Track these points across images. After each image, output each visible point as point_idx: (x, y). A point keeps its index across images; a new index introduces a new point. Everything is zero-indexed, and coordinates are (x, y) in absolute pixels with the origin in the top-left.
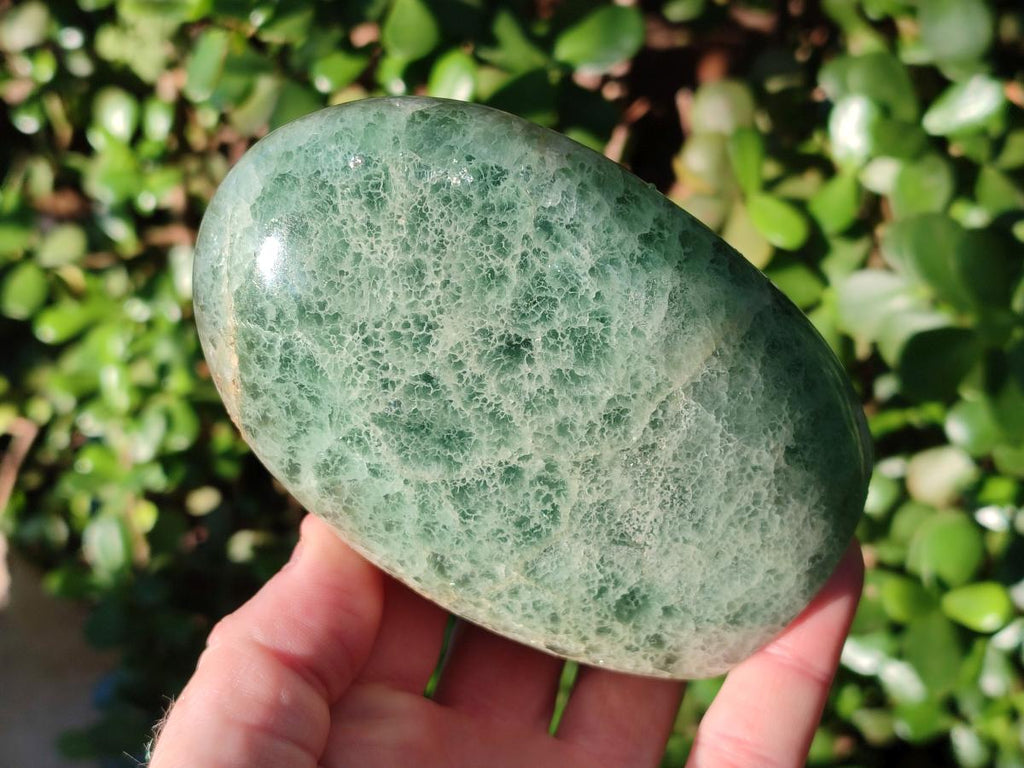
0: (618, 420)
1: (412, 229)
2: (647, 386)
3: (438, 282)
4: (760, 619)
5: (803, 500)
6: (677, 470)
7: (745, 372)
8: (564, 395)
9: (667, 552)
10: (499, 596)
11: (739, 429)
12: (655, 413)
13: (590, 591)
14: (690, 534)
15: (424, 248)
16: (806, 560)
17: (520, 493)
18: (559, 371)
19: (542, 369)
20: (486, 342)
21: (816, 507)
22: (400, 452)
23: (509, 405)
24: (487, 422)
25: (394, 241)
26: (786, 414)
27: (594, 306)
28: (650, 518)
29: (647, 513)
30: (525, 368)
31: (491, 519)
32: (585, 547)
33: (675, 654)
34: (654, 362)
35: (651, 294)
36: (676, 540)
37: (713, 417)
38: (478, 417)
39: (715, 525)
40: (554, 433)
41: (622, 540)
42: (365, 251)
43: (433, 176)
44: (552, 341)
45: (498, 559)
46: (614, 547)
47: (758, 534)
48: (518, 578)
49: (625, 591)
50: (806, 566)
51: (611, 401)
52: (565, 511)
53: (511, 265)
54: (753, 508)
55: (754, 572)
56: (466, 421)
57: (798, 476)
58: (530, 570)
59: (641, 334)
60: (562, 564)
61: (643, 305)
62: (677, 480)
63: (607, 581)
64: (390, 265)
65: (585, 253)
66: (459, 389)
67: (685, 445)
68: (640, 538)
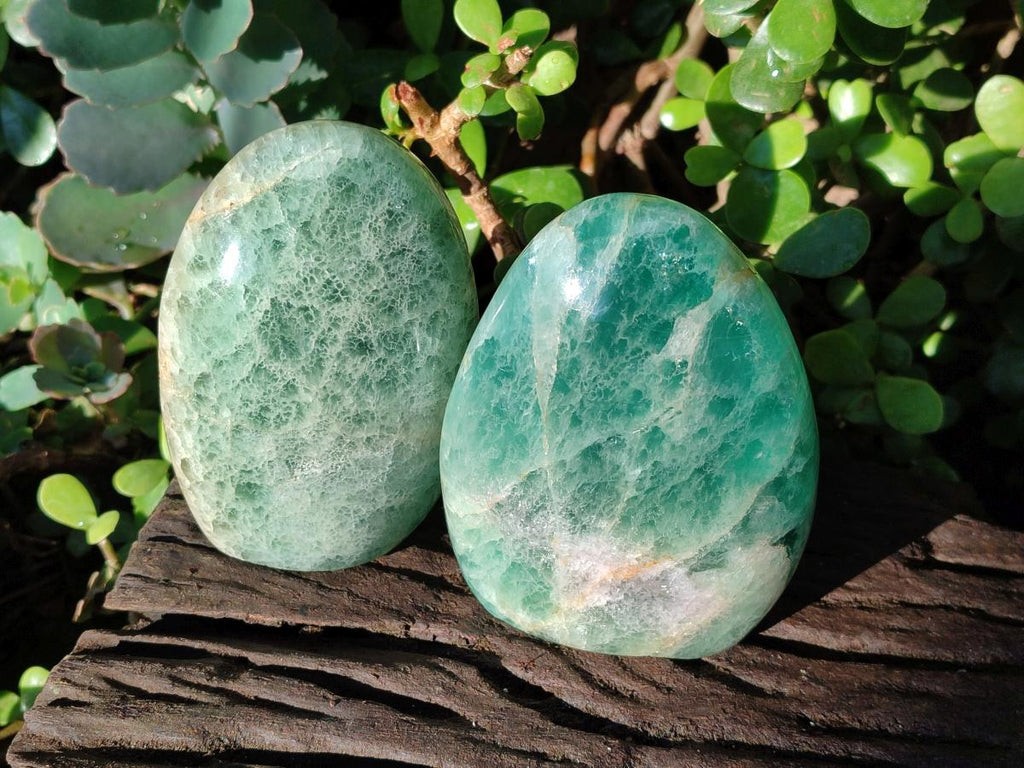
0: (360, 421)
1: (392, 255)
2: (387, 423)
3: (375, 288)
4: (285, 554)
5: (369, 532)
6: (349, 465)
7: (421, 460)
8: (357, 388)
9: (298, 490)
10: (206, 422)
11: (390, 478)
12: (374, 436)
13: (246, 466)
14: (317, 494)
15: (387, 267)
16: (336, 555)
17: (284, 400)
18: (368, 377)
19: (363, 368)
20: (359, 332)
21: (368, 539)
22: (263, 324)
23: (330, 365)
24: (314, 360)
25: (380, 251)
26: (411, 493)
27: (413, 371)
28: (314, 470)
29: (316, 468)
30: (358, 359)
31: (256, 393)
32: (273, 449)
33: (231, 527)
34: (402, 418)
35: (435, 391)
36: (308, 490)
37: (390, 463)
38: (314, 352)
39: (330, 502)
40: (331, 395)
41: (290, 464)
42: (364, 238)
43: (425, 247)
44: (381, 363)
45: (232, 410)
46: (284, 463)
47: (337, 524)
48: (229, 425)
49: (259, 483)
50: (332, 556)
51: (368, 412)
52: (289, 427)
53: (406, 317)
54: (352, 512)
55: (313, 536)
56: (307, 349)
57: (381, 521)
58: (237, 429)
59: (412, 401)
60: (254, 443)
61: (427, 393)
62: (344, 469)
63: (259, 471)
64: (366, 257)
65: (437, 347)
66: (323, 333)
67: (367, 461)
68: (298, 473)
